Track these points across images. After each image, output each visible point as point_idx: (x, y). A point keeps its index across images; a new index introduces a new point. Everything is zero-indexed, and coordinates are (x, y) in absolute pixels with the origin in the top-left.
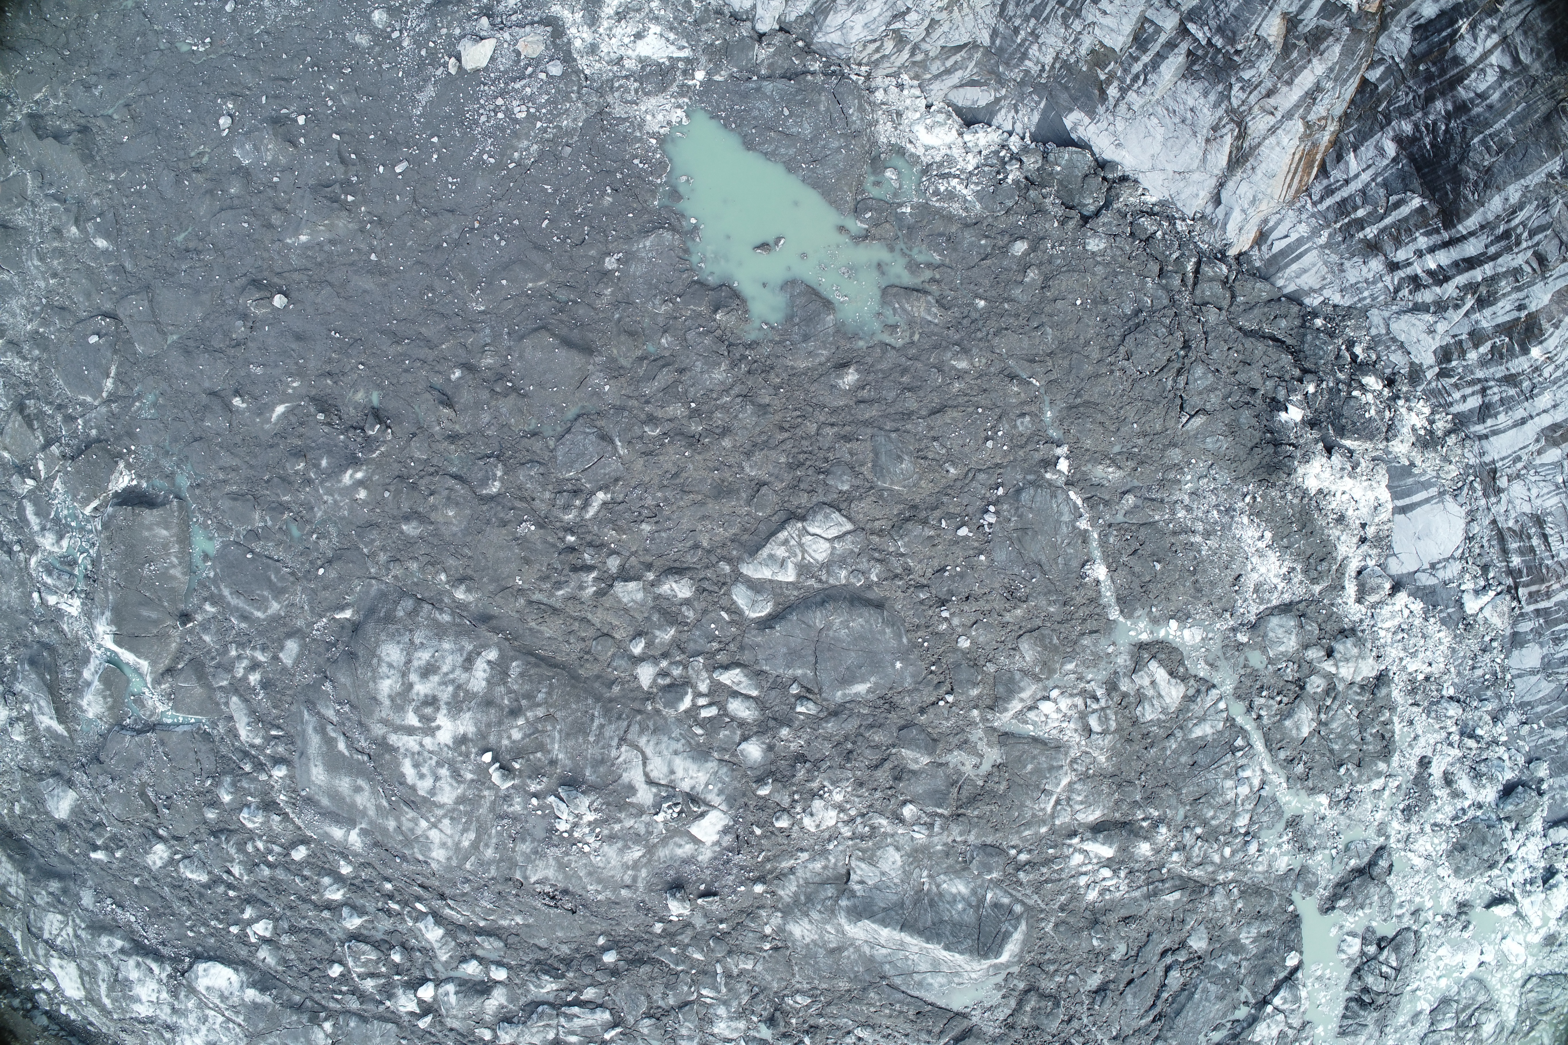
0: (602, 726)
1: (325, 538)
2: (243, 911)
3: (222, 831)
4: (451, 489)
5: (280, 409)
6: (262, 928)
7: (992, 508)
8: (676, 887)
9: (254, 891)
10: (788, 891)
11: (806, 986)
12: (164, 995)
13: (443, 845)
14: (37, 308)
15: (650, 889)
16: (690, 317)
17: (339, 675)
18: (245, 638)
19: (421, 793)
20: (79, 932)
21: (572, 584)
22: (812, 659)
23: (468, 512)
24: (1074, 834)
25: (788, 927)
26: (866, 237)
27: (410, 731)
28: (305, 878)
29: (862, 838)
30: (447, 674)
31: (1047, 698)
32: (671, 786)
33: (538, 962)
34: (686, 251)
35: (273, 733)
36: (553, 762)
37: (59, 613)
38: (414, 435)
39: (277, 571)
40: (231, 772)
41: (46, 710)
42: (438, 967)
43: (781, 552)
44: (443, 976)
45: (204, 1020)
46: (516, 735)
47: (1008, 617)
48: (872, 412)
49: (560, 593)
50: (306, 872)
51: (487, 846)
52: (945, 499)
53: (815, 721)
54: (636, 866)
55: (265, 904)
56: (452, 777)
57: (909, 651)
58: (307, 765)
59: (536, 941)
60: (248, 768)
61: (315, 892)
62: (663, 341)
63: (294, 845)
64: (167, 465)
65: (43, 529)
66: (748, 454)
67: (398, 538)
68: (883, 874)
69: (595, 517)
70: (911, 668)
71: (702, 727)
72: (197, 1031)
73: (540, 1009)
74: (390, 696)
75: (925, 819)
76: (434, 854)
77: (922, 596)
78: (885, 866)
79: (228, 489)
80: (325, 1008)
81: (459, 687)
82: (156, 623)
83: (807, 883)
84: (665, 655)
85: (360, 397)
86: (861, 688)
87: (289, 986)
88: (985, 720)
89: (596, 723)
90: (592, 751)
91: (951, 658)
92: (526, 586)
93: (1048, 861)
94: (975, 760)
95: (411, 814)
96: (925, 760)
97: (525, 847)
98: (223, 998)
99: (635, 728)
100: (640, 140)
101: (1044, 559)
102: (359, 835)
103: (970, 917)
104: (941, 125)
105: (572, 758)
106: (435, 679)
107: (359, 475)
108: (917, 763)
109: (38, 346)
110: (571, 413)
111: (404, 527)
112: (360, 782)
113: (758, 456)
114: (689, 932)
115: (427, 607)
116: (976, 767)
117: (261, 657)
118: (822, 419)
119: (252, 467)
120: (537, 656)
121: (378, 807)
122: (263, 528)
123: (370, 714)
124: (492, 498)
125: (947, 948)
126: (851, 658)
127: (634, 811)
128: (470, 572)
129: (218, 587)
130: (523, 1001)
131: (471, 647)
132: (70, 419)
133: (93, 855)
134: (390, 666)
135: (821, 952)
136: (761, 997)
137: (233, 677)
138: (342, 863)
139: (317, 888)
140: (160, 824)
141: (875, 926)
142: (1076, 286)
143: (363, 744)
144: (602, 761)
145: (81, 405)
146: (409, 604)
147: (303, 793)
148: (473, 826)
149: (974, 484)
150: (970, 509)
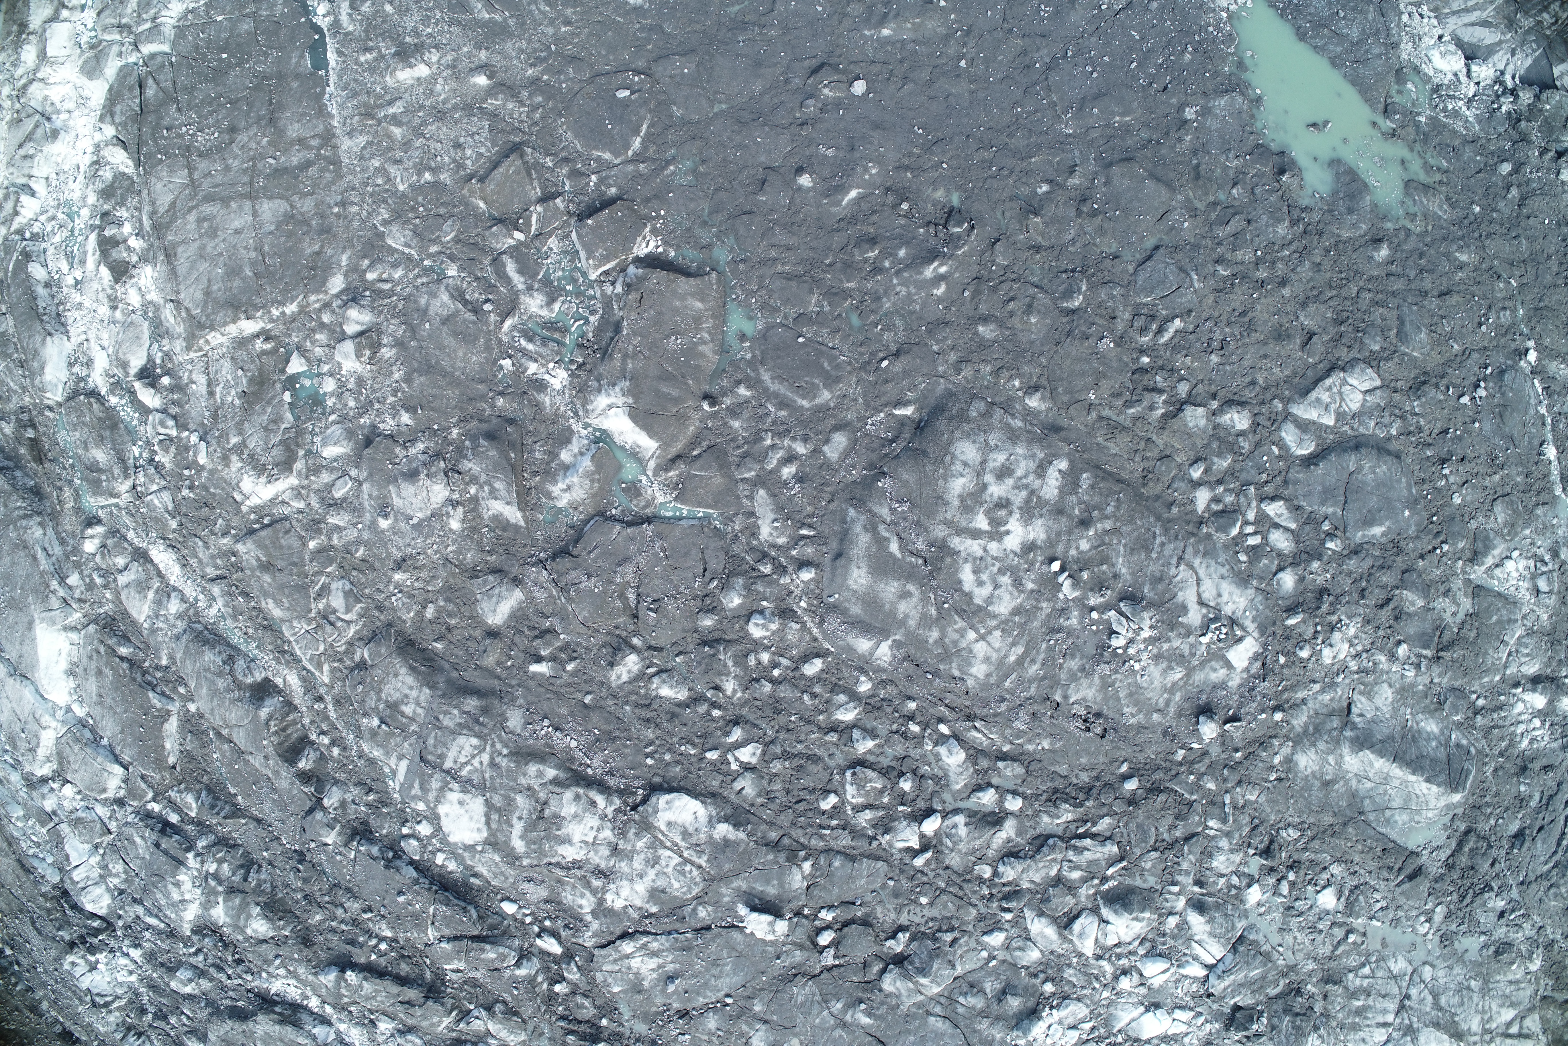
0: (1163, 544)
1: (889, 330)
2: (727, 734)
3: (718, 641)
4: (1033, 298)
5: (853, 193)
6: (748, 754)
7: (1482, 384)
8: (1206, 710)
9: (745, 711)
10: (1300, 720)
11: (1297, 820)
12: (607, 834)
13: (987, 660)
14: (543, 54)
15: (1179, 715)
16: (1256, 175)
17: (900, 471)
18: (782, 428)
19: (978, 601)
20: (498, 760)
21: (1145, 404)
22: (1343, 499)
23: (1048, 321)
24: (1517, 685)
25: (1295, 757)
26: (1393, 135)
27: (976, 534)
28: (814, 696)
29: (1366, 672)
30: (1020, 478)
31: (1510, 558)
32: (1218, 609)
33: (1056, 791)
34: (1252, 116)
35: (804, 532)
36: (1116, 576)
37: (540, 385)
38: (997, 240)
39: (832, 359)
40: (745, 573)
41: (504, 494)
42: (947, 797)
43: (1325, 397)
44: (949, 807)
45: (654, 861)
46: (1084, 545)
47: (1487, 483)
48: (1398, 285)
49: (1132, 411)
50: (817, 689)
51: (1033, 661)
52: (1449, 370)
53: (1340, 558)
54: (1171, 690)
55: (755, 726)
56: (1013, 585)
57: (1416, 502)
58: (846, 567)
59: (1057, 768)
60: (767, 569)
61: (821, 712)
62: (1234, 191)
63: (806, 658)
64: (704, 236)
65: (530, 288)
66: (1303, 305)
67: (972, 339)
68: (1377, 709)
69: (1167, 344)
70: (1416, 518)
71: (1247, 554)
72: (641, 876)
73: (1051, 841)
74: (960, 496)
75: (1413, 659)
76: (974, 670)
77: (1429, 453)
78: (1379, 701)
79: (779, 268)
80: (803, 847)
81: (1032, 493)
82: (676, 401)
83: (1317, 714)
84: (1220, 482)
85: (939, 194)
86: (1377, 531)
87: (764, 821)
88: (1464, 572)
89: (1158, 540)
90: (1153, 568)
91: (1447, 511)
92: (1097, 402)
93: (1501, 708)
94: (1453, 609)
95: (960, 624)
96: (1420, 603)
97: (1074, 664)
98: (685, 834)
99: (1189, 550)
100: (1214, 11)
101: (1516, 435)
102: (891, 647)
103: (1441, 754)
104: (1452, 53)
105: (1133, 574)
106: (1010, 482)
107: (943, 270)
108: (1413, 605)
109: (542, 93)
110: (1150, 243)
111: (981, 329)
112: (910, 587)
113: (1311, 308)
114: (1207, 761)
115: (998, 412)
116: (1454, 614)
117: (801, 449)
118: (1361, 284)
119: (812, 248)
120: (1105, 471)
121: (924, 616)
122: (818, 313)
123: (931, 513)
124: (1073, 312)
125: (1428, 780)
126: (1373, 502)
127: (1182, 631)
128: (1043, 381)
129: (756, 370)
130: (1031, 833)
131: (1042, 455)
132: (575, 174)
133: (535, 668)
134: (965, 464)
135: (1317, 784)
136: (1261, 829)
137: (762, 468)
138: (863, 678)
139: (828, 706)
140: (635, 633)
141: (1372, 757)
142: (1545, 208)
143: (921, 545)
144: (1161, 579)
145: (595, 160)
146: (982, 405)
147: (832, 600)
148: (1024, 641)
149: (1470, 361)
150: (1466, 383)
